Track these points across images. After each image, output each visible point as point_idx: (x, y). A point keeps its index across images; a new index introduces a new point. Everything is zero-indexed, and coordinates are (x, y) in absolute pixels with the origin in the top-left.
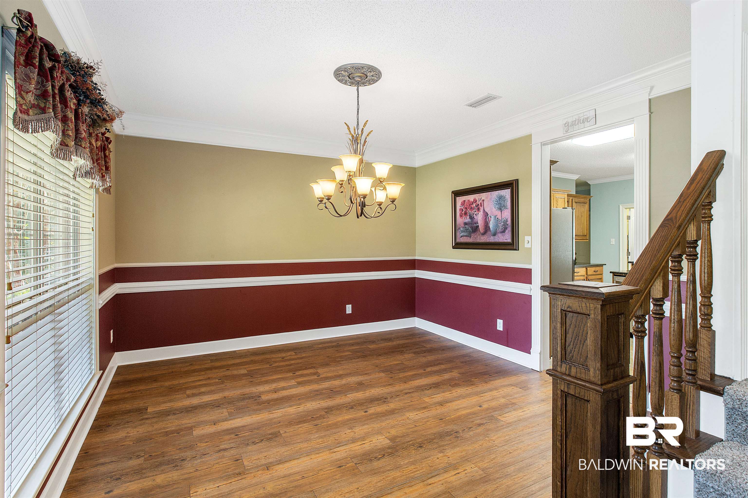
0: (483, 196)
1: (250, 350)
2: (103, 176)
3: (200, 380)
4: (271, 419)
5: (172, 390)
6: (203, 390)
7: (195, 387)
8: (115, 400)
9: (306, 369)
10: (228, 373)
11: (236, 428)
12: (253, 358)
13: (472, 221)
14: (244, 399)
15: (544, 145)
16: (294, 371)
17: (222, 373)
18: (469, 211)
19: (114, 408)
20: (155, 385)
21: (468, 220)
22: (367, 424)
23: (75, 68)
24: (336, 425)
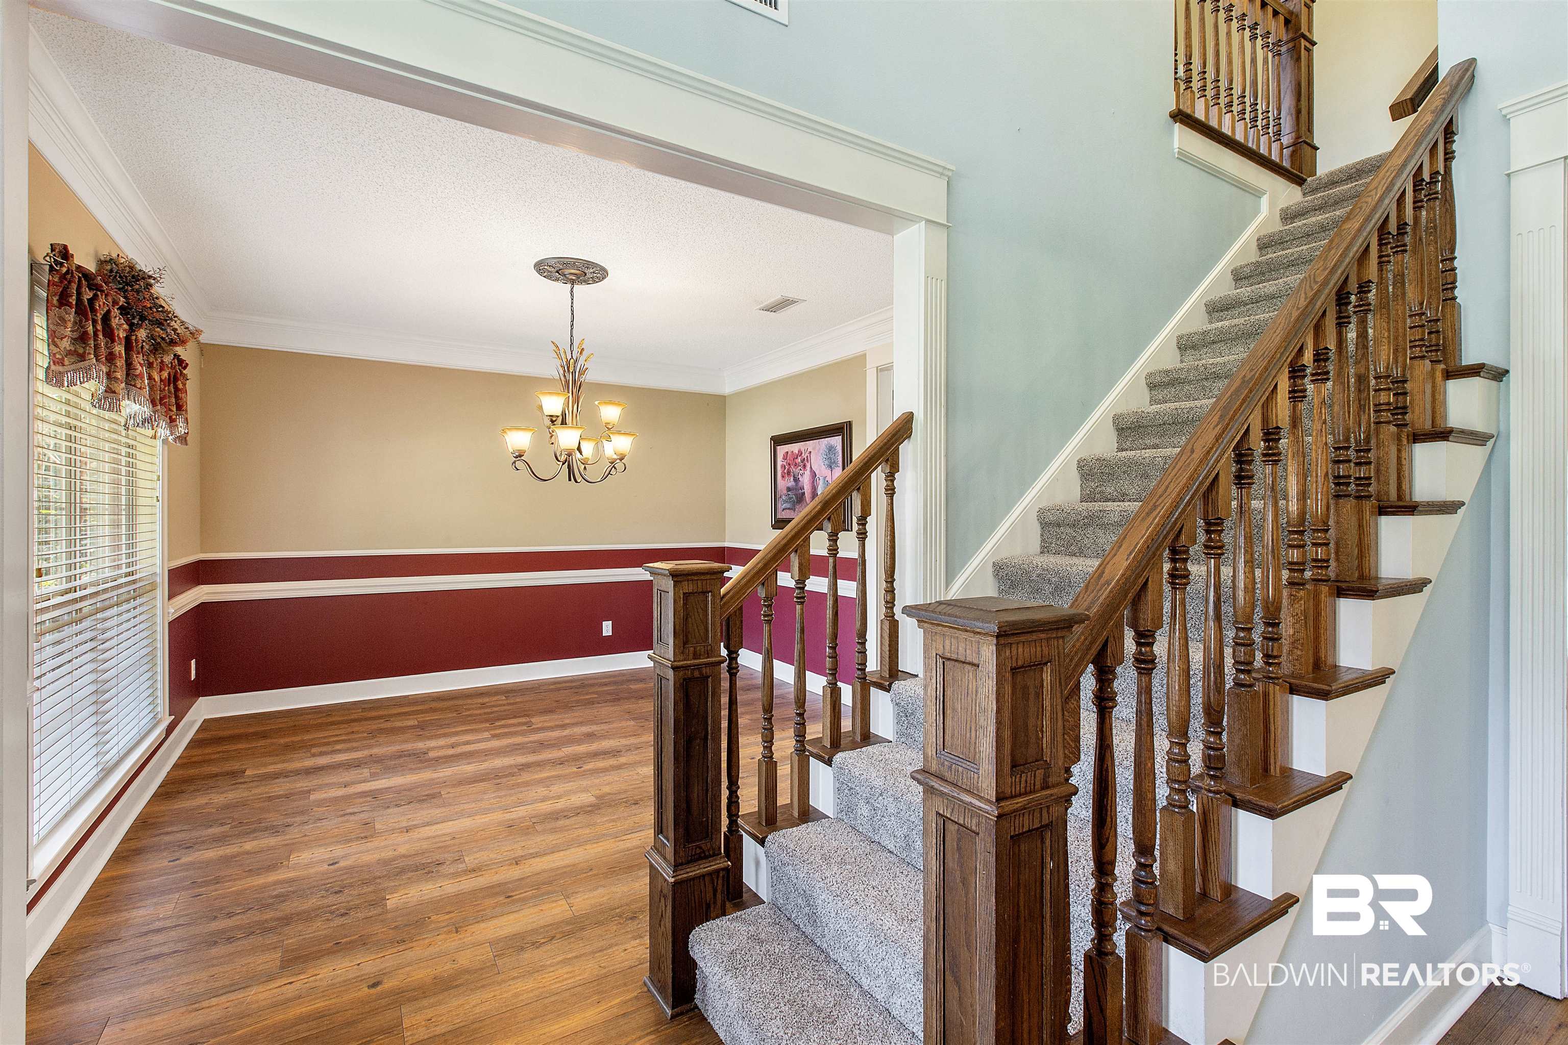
0: (810, 445)
1: (433, 695)
2: (172, 420)
3: (337, 735)
4: (433, 780)
5: (290, 748)
6: (338, 747)
7: (328, 744)
8: (194, 762)
9: (515, 717)
10: (388, 725)
11: (378, 790)
12: (434, 705)
13: (797, 485)
14: (400, 756)
15: (882, 370)
16: (492, 721)
17: (374, 725)
18: (793, 469)
19: (192, 772)
20: (262, 743)
21: (791, 483)
22: (574, 781)
23: (126, 279)
24: (527, 784)
